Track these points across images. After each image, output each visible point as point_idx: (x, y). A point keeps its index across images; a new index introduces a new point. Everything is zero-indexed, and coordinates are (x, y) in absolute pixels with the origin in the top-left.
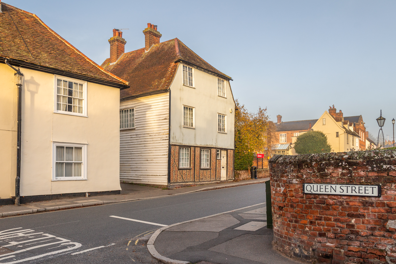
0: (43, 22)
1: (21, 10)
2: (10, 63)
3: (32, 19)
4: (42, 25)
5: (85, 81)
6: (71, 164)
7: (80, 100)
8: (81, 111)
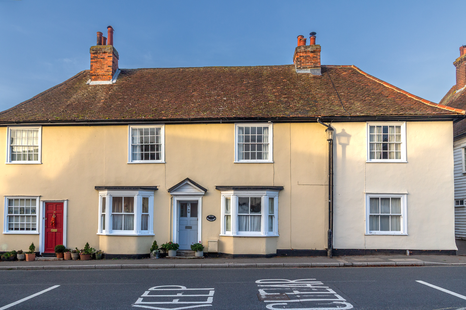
0: (360, 70)
1: (340, 66)
2: (321, 121)
3: (350, 70)
4: (360, 73)
5: (403, 122)
6: (388, 216)
7: (398, 145)
8: (399, 157)
